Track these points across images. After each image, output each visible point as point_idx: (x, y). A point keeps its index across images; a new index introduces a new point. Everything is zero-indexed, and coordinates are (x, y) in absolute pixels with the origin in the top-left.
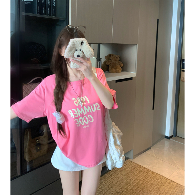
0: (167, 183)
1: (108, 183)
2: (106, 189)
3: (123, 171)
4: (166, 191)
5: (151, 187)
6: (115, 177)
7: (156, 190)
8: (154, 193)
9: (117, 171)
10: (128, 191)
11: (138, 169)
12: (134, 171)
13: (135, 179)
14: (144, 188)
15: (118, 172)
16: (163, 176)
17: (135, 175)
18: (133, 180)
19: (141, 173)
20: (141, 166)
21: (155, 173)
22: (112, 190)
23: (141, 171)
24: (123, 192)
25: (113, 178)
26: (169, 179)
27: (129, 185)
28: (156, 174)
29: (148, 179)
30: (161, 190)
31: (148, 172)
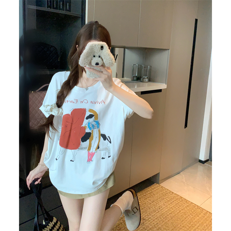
0: (202, 214)
4: (200, 223)
5: (182, 216)
7: (188, 221)
8: (186, 224)
11: (170, 196)
12: (165, 198)
15: (146, 198)
17: (165, 202)
23: (173, 199)
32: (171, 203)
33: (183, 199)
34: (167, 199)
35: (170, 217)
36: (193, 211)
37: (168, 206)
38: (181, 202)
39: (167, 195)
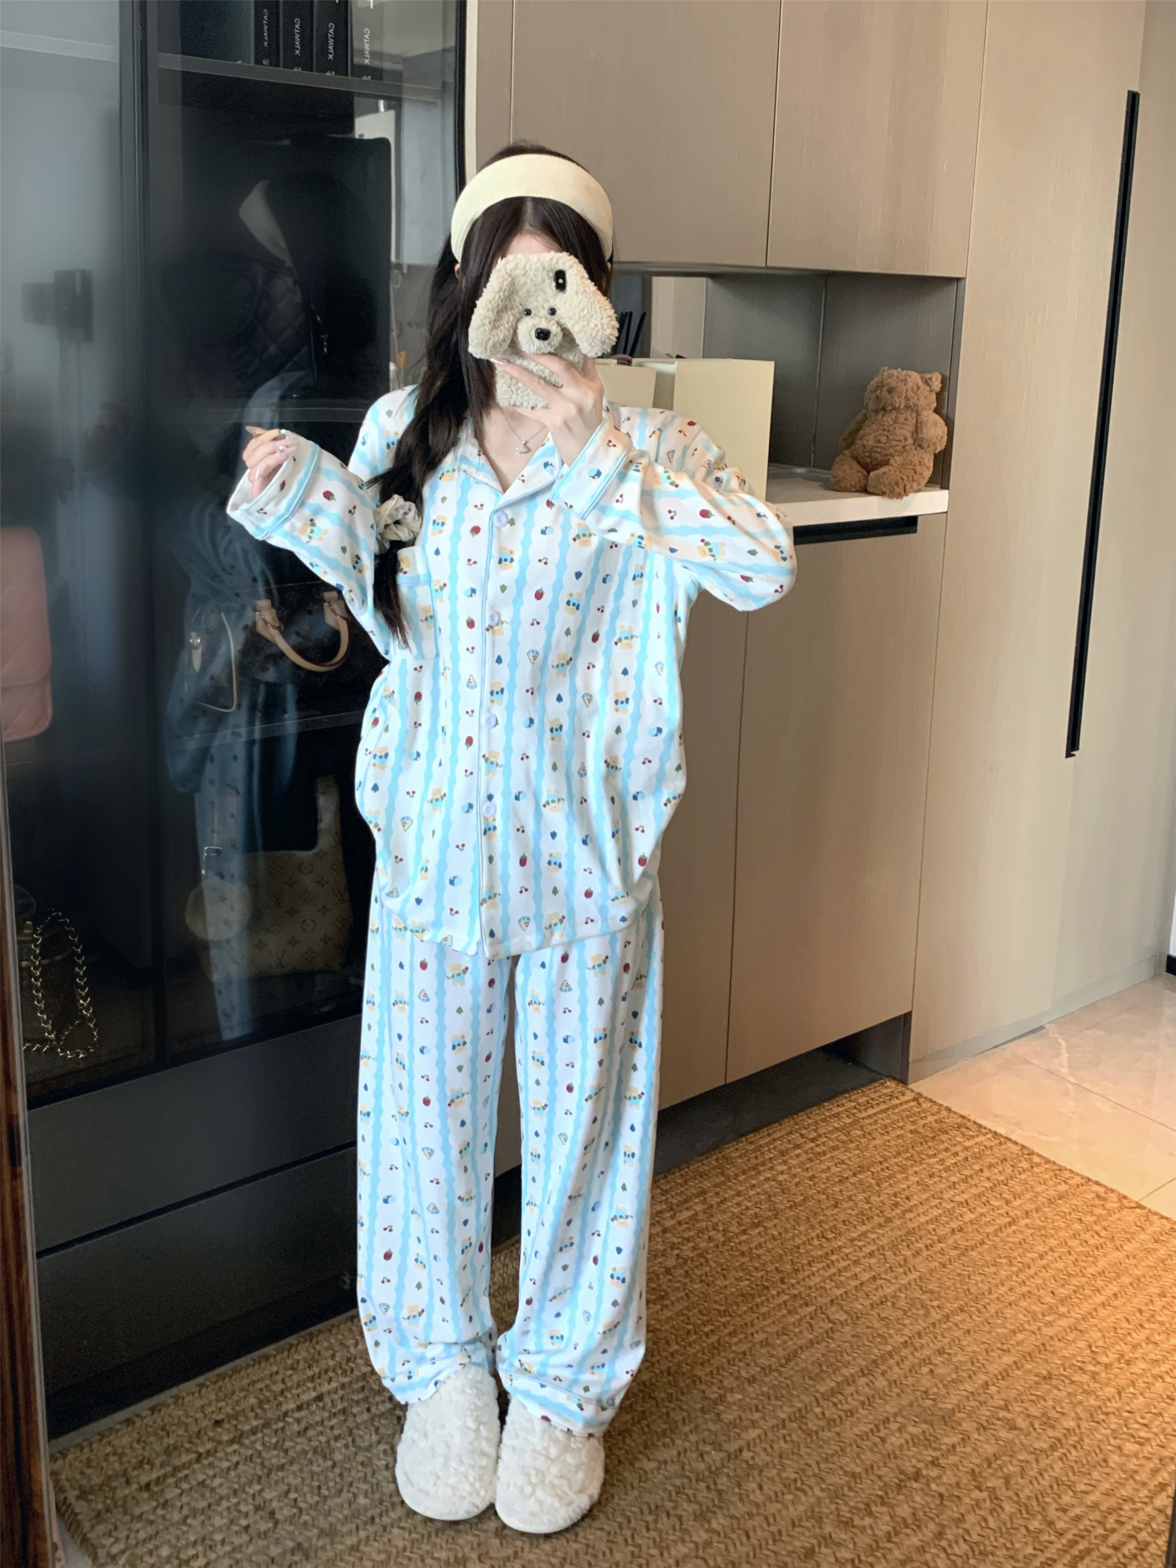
0: (1142, 1236)
1: (740, 1199)
2: (721, 1228)
3: (852, 1145)
4: (1126, 1280)
5: (1025, 1246)
6: (794, 1171)
7: (1058, 1269)
8: (1041, 1281)
9: (812, 1140)
10: (861, 1254)
11: (959, 1143)
12: (931, 1152)
13: (927, 1195)
14: (980, 1250)
15: (818, 1150)
16: (1125, 1197)
17: (931, 1176)
18: (913, 1202)
19: (977, 1167)
20: (980, 1126)
21: (1072, 1172)
22: (762, 1240)
23: (978, 1157)
24: (834, 1258)
25: (781, 1178)
26: (1162, 1217)
27: (880, 1226)
28: (1077, 1180)
29: (1016, 1203)
30: (1092, 1270)
31: (1025, 1165)
32: (965, 1180)
33: (1036, 1160)
34: (942, 1161)
35: (956, 1248)
36: (1089, 1219)
37: (946, 1196)
38: (1023, 1177)
39: (944, 1137)
